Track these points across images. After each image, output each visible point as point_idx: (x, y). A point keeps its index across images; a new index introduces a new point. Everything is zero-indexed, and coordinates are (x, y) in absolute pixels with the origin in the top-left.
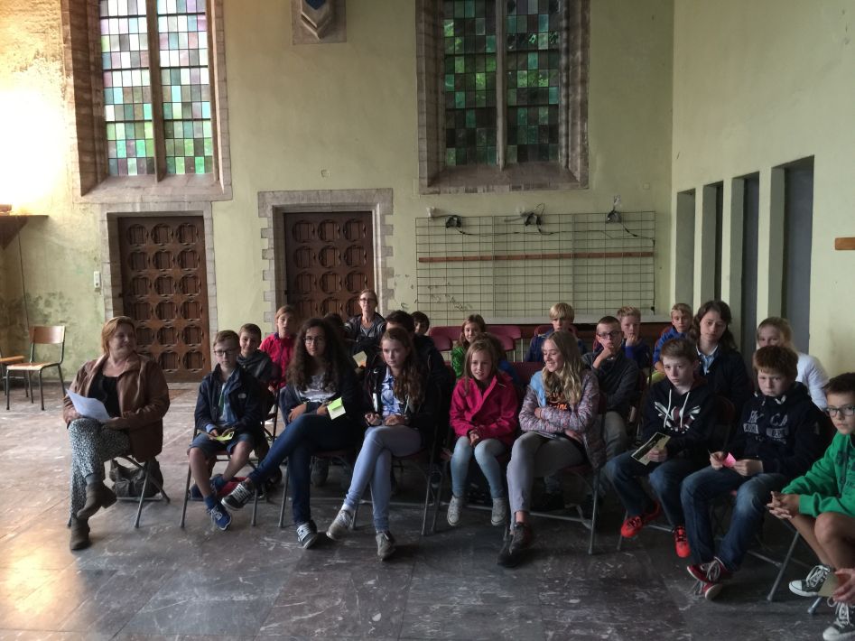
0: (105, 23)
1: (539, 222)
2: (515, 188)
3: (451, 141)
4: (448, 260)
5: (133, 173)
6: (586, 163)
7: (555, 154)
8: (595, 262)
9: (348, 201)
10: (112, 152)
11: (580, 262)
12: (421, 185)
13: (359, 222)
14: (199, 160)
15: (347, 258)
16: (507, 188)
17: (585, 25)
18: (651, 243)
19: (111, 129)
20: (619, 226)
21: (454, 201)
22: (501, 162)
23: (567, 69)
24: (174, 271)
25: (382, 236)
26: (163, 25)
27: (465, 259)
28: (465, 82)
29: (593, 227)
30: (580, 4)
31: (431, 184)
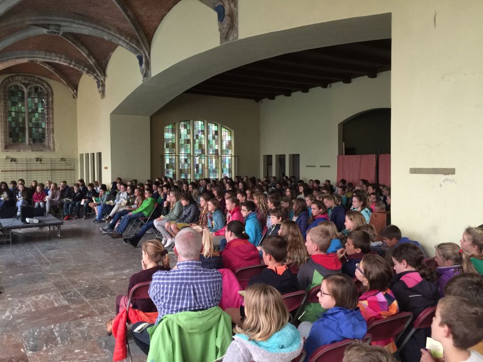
1: (40, 160)
2: (33, 151)
3: (11, 135)
4: (11, 171)
6: (54, 145)
7: (44, 141)
8: (58, 171)
11: (53, 172)
12: (2, 149)
16: (30, 151)
17: (52, 108)
18: (73, 167)
20: (64, 162)
21: (13, 154)
22: (28, 143)
23: (47, 119)
27: (17, 171)
28: (15, 119)
29: (56, 162)
30: (50, 103)
31: (5, 149)
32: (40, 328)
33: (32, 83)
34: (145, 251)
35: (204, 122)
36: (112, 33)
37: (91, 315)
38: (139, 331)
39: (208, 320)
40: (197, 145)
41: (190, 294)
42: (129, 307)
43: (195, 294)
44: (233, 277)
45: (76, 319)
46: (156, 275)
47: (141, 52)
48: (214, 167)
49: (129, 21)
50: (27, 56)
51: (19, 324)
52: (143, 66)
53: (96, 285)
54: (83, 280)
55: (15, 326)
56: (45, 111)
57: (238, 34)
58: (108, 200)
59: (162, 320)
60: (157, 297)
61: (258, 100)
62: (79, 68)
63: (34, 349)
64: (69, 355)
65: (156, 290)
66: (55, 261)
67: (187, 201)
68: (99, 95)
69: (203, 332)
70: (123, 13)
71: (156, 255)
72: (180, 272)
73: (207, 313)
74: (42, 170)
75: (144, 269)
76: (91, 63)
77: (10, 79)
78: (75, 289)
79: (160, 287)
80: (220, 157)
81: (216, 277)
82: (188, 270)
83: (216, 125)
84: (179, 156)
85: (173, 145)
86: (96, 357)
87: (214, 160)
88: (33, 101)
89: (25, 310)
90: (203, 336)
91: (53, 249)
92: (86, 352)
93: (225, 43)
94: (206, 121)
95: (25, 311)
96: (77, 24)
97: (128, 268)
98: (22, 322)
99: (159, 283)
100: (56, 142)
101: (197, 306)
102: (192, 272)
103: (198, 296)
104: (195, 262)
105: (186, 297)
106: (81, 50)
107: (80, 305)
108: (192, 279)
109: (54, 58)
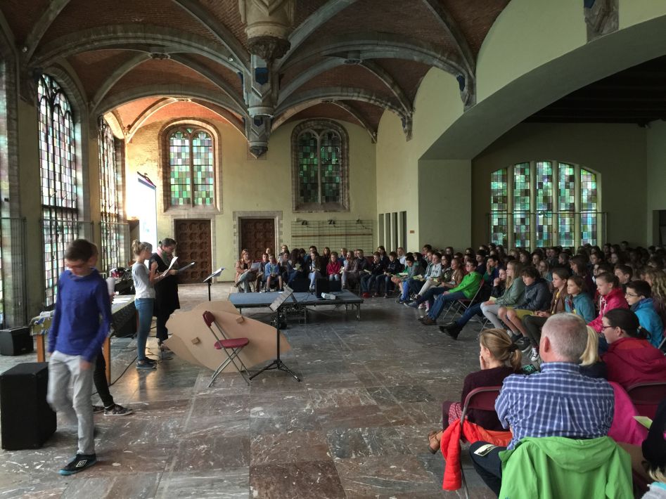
0: (171, 148)
1: (334, 223)
2: (326, 211)
3: (302, 195)
4: (302, 236)
5: (181, 203)
6: (349, 204)
7: (338, 199)
8: (353, 237)
9: (266, 215)
10: (173, 196)
11: (348, 237)
12: (293, 210)
13: (269, 223)
14: (208, 199)
15: (265, 236)
16: (323, 211)
17: (348, 158)
18: (370, 230)
19: (172, 187)
20: (361, 225)
21: (304, 216)
22: (320, 202)
23: (342, 171)
24: (198, 241)
25: (279, 228)
26: (195, 150)
27: (308, 236)
28: (307, 174)
29: (352, 225)
30: (346, 151)
31: (296, 210)
32: (346, 430)
33: (325, 128)
34: (483, 345)
35: (551, 163)
36: (425, 50)
37: (406, 422)
38: (481, 453)
39: (594, 455)
40: (540, 198)
41: (564, 412)
42: (464, 419)
43: (571, 412)
44: (624, 396)
45: (388, 424)
46: (511, 379)
47: (463, 71)
48: (567, 229)
49: (448, 30)
50: (321, 95)
51: (322, 420)
52: (466, 90)
53: (410, 384)
54: (392, 376)
55: (318, 423)
56: (340, 161)
57: (618, 22)
58: (417, 274)
59: (520, 444)
60: (513, 411)
61: (643, 122)
62: (381, 103)
63: (342, 455)
64: (384, 471)
65: (510, 401)
66: (356, 349)
67: (532, 277)
68: (404, 136)
69: (587, 472)
70: (441, 21)
71: (501, 351)
72: (547, 378)
73: (593, 444)
74: (335, 235)
75: (482, 368)
76: (396, 95)
77: (302, 126)
78: (383, 386)
79: (517, 397)
80: (577, 215)
81: (604, 391)
82: (559, 376)
83: (571, 166)
84: (512, 215)
85: (504, 199)
86: (417, 479)
87: (567, 220)
88: (326, 150)
89: (327, 404)
90: (584, 477)
91: (353, 332)
92: (404, 470)
93: (595, 39)
94: (554, 162)
95: (327, 406)
96: (382, 46)
97: (448, 367)
98: (326, 419)
99: (515, 391)
100: (351, 199)
101: (576, 430)
102: (566, 379)
103: (576, 415)
104: (569, 364)
105: (557, 415)
106: (385, 80)
107: (391, 407)
108: (566, 389)
109: (352, 94)
